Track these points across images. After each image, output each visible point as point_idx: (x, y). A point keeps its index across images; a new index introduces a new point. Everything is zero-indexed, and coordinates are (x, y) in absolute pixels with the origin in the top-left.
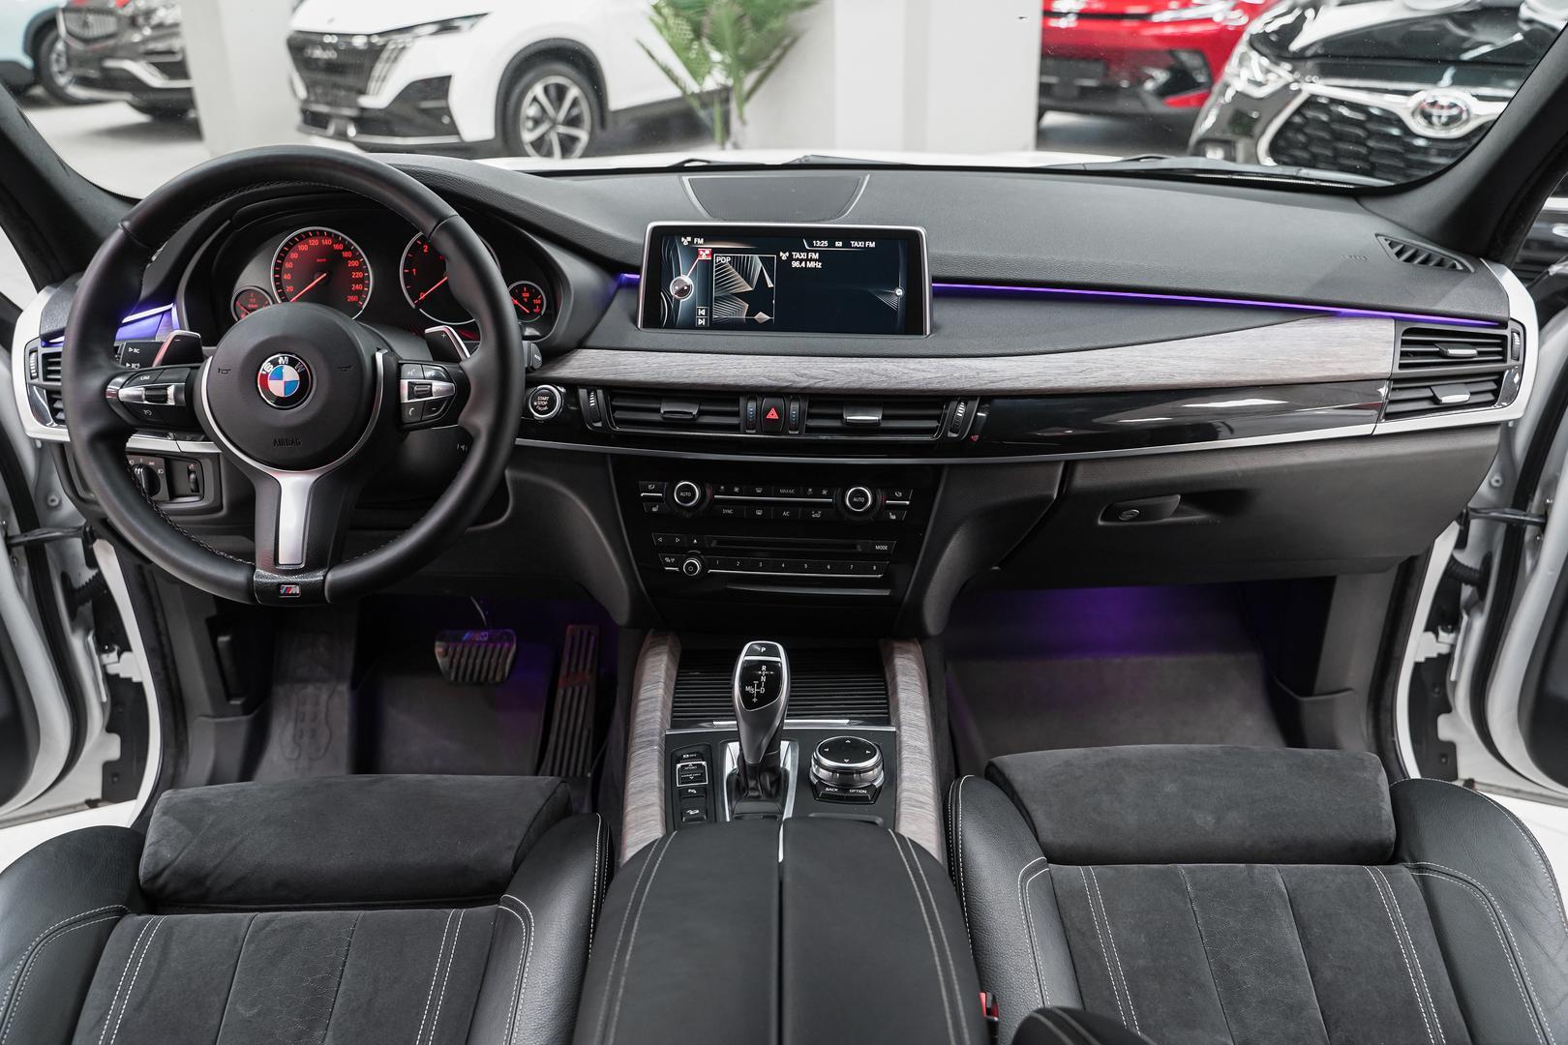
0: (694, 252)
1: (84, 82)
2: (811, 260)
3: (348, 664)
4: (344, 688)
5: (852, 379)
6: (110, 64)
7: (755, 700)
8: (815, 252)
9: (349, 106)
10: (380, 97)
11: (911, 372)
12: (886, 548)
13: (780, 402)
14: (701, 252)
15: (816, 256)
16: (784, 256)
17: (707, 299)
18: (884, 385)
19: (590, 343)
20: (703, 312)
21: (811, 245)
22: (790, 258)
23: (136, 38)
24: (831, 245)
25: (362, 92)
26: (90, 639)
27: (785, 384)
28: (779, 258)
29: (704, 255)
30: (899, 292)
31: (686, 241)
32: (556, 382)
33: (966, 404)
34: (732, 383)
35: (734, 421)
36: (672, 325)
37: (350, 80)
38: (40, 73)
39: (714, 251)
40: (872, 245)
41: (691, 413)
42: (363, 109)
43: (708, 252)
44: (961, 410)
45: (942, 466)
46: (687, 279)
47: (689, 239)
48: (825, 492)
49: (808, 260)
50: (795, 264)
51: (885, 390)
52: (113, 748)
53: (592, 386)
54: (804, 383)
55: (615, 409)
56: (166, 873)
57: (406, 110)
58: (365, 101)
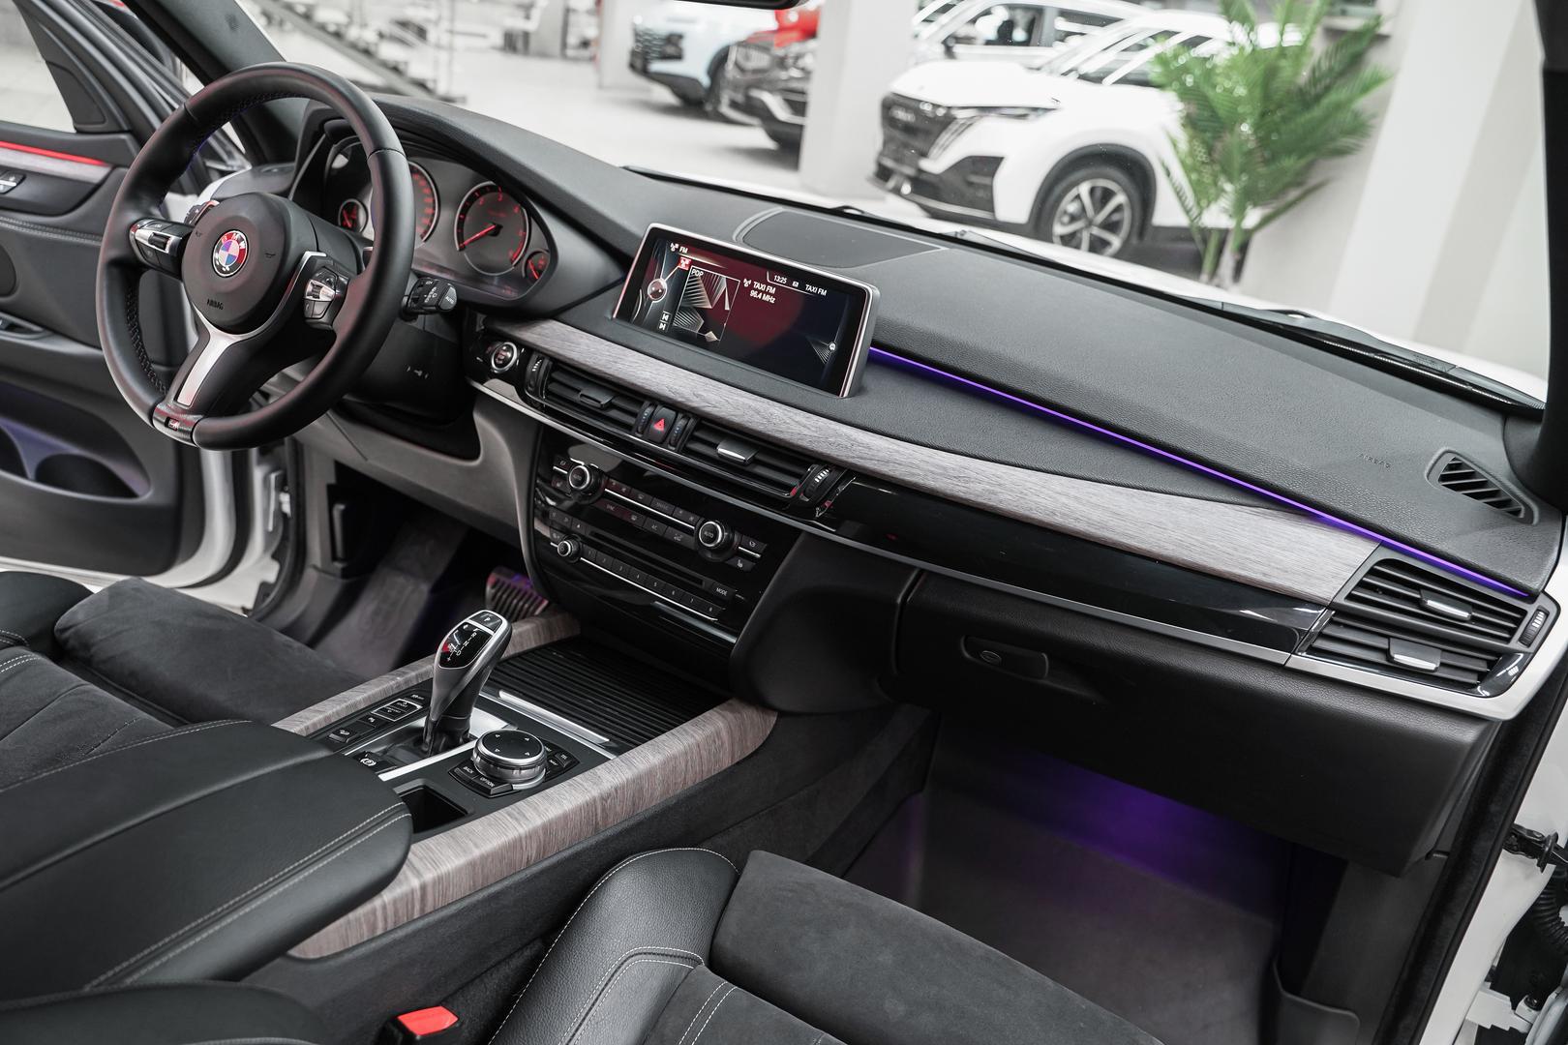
0: (676, 258)
1: (734, 105)
2: (768, 293)
3: (439, 571)
4: (425, 588)
5: (738, 412)
6: (755, 93)
7: (449, 659)
8: (773, 286)
9: (910, 165)
10: (937, 163)
11: (793, 423)
12: (725, 593)
13: (671, 414)
14: (682, 261)
15: (773, 291)
16: (747, 283)
17: (674, 307)
18: (761, 428)
19: (564, 316)
20: (666, 317)
21: (772, 279)
22: (751, 287)
23: (783, 75)
24: (789, 283)
25: (924, 155)
26: (273, 476)
27: (680, 399)
28: (742, 283)
29: (684, 264)
30: (833, 347)
31: (674, 247)
32: (520, 344)
33: (830, 471)
34: (639, 384)
35: (631, 420)
36: (639, 323)
37: (918, 143)
38: (713, 91)
39: (693, 262)
40: (824, 293)
41: (599, 402)
42: (920, 171)
43: (687, 262)
44: (824, 474)
45: (800, 531)
46: (663, 282)
47: (677, 246)
48: (692, 518)
49: (764, 292)
50: (753, 294)
51: (760, 432)
52: (271, 572)
53: (543, 354)
54: (696, 403)
55: (552, 380)
56: (72, 630)
57: (956, 180)
58: (926, 165)
